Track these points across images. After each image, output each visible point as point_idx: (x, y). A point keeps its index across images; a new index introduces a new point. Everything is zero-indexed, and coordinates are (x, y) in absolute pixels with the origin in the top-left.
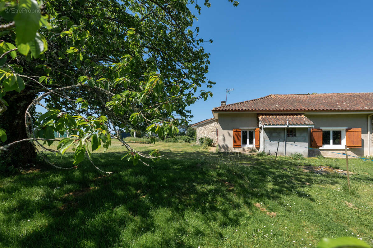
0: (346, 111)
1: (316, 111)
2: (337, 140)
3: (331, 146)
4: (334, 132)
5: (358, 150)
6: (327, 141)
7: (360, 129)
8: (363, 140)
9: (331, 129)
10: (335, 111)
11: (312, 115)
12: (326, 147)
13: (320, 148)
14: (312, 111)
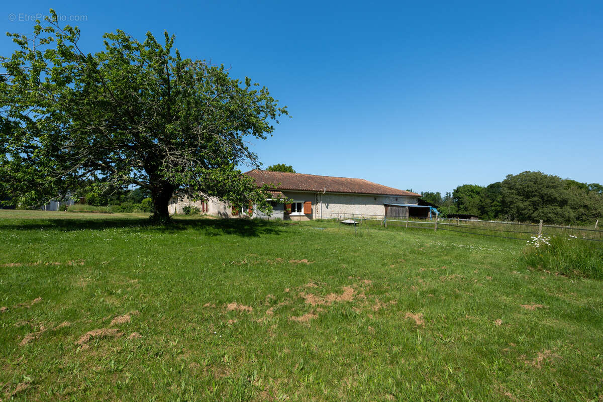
0: (304, 190)
1: (288, 189)
2: (299, 210)
3: (296, 213)
4: (298, 204)
5: (309, 215)
6: (293, 211)
7: (310, 202)
8: (312, 209)
9: (296, 202)
10: (298, 190)
11: (286, 192)
12: (293, 214)
13: (290, 215)
14: (286, 189)
